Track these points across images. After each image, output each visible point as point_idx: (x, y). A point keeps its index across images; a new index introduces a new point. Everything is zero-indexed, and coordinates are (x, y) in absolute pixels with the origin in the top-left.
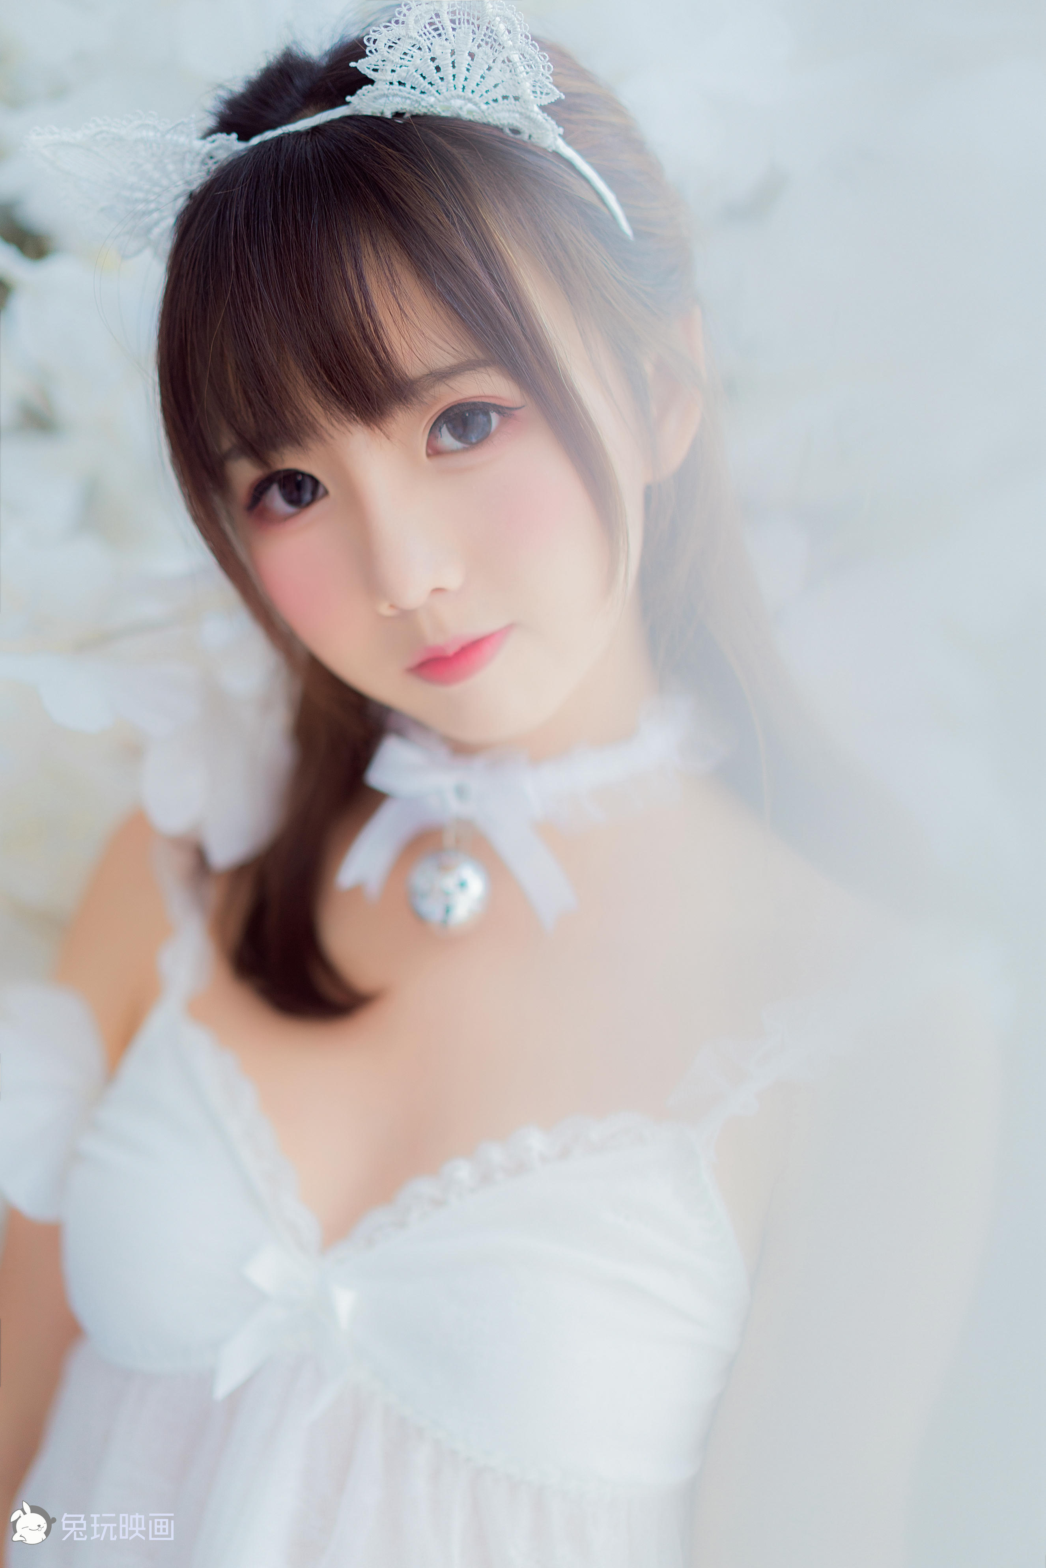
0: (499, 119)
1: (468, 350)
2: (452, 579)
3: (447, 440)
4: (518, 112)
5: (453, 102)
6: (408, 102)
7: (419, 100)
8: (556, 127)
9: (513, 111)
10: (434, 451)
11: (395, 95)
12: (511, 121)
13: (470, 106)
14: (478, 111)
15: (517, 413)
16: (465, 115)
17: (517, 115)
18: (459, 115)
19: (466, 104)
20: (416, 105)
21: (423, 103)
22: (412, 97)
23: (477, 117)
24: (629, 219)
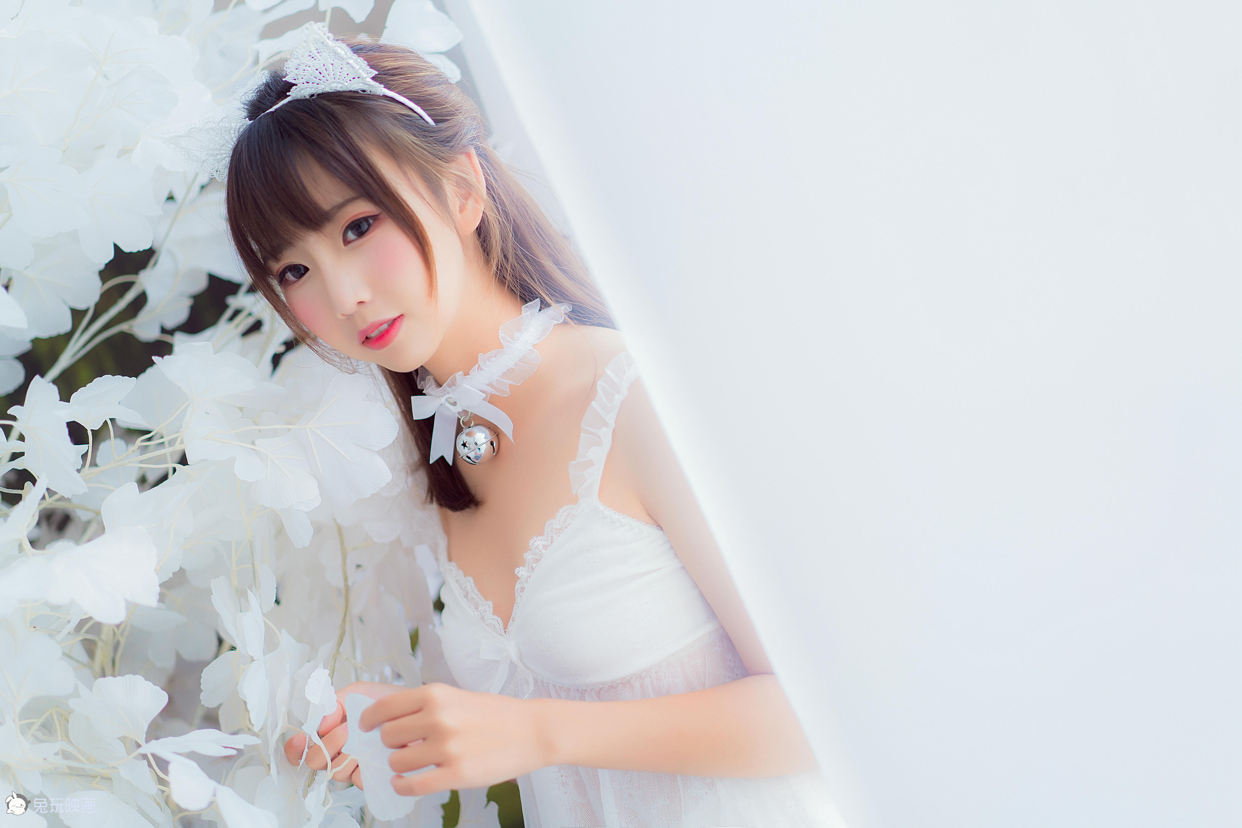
0: (354, 88)
1: (348, 193)
2: (365, 296)
3: (351, 235)
4: (361, 83)
5: (332, 85)
6: (313, 89)
7: (317, 87)
8: (379, 85)
9: (359, 83)
10: (346, 242)
11: (307, 88)
12: (360, 87)
13: (340, 85)
14: (344, 86)
15: (380, 216)
16: (339, 89)
17: (361, 84)
18: (336, 90)
19: (338, 85)
20: (317, 90)
21: (320, 88)
22: (314, 87)
23: (344, 89)
24: (429, 115)
